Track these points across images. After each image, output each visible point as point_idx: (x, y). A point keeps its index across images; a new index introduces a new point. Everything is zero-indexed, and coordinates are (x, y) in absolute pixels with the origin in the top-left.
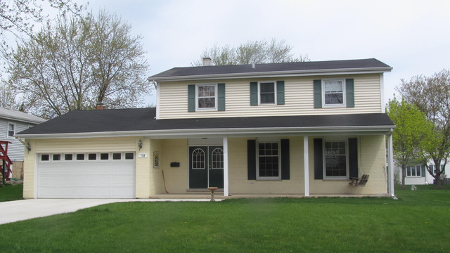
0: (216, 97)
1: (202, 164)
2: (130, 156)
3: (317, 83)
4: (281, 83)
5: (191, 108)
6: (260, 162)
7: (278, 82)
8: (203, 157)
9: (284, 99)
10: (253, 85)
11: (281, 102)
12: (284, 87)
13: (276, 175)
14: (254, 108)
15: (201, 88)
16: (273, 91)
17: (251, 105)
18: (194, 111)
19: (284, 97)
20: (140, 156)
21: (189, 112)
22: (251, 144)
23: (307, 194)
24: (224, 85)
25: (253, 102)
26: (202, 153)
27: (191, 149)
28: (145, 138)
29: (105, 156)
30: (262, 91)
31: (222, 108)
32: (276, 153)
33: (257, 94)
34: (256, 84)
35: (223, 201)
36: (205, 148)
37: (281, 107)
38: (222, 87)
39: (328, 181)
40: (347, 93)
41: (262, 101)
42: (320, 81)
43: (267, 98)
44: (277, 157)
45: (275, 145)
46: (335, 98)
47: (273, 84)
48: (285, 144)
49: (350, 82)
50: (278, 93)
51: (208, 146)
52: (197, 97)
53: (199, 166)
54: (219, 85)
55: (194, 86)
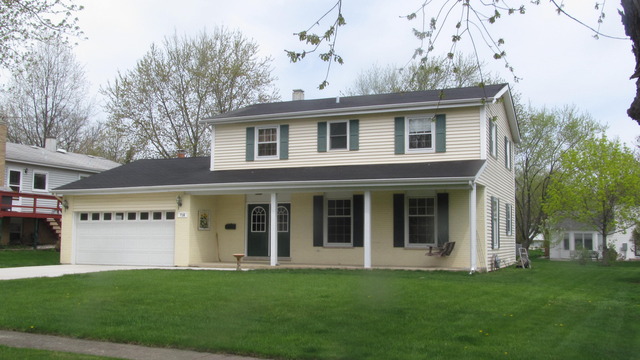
0: (278, 142)
1: (263, 226)
3: (399, 121)
4: (355, 122)
5: (250, 158)
6: (329, 224)
7: (351, 122)
8: (263, 217)
9: (358, 143)
10: (322, 126)
11: (355, 147)
12: (358, 127)
13: (348, 241)
14: (322, 155)
15: (261, 132)
16: (346, 133)
17: (319, 152)
18: (253, 160)
19: (358, 140)
20: (179, 216)
21: (246, 161)
22: (318, 201)
23: (367, 265)
24: (288, 126)
25: (321, 149)
26: (263, 213)
27: (251, 207)
28: (185, 193)
29: (144, 216)
30: (331, 133)
31: (285, 156)
33: (325, 138)
34: (325, 124)
35: (250, 271)
36: (266, 206)
37: (354, 153)
38: (285, 129)
39: (410, 249)
40: (437, 134)
41: (332, 147)
42: (403, 119)
43: (339, 142)
44: (350, 218)
45: (347, 202)
46: (421, 141)
47: (345, 124)
49: (440, 118)
50: (351, 136)
52: (256, 143)
53: (259, 229)
54: (282, 127)
55: (253, 129)
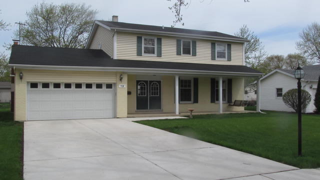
0: (156, 47)
1: (145, 92)
2: (109, 86)
3: (213, 44)
4: (194, 43)
5: (139, 53)
6: (181, 92)
7: (192, 42)
8: (145, 88)
10: (178, 41)
11: (194, 54)
12: (196, 45)
13: (190, 100)
14: (179, 57)
15: (145, 39)
16: (190, 47)
17: (177, 54)
18: (141, 56)
19: (196, 51)
20: (120, 87)
21: (137, 55)
23: (221, 112)
24: (161, 39)
25: (178, 53)
26: (145, 85)
27: (138, 82)
28: (124, 73)
30: (183, 46)
31: (159, 55)
32: (190, 86)
33: (180, 48)
34: (180, 41)
36: (146, 82)
37: (194, 57)
38: (159, 40)
39: (218, 104)
40: (228, 52)
41: (184, 53)
42: (215, 44)
43: (187, 52)
45: (189, 82)
46: (221, 55)
47: (190, 42)
48: (196, 80)
49: (229, 45)
50: (192, 48)
51: (149, 80)
52: (143, 46)
53: (142, 95)
54: (158, 39)
55: (141, 38)
